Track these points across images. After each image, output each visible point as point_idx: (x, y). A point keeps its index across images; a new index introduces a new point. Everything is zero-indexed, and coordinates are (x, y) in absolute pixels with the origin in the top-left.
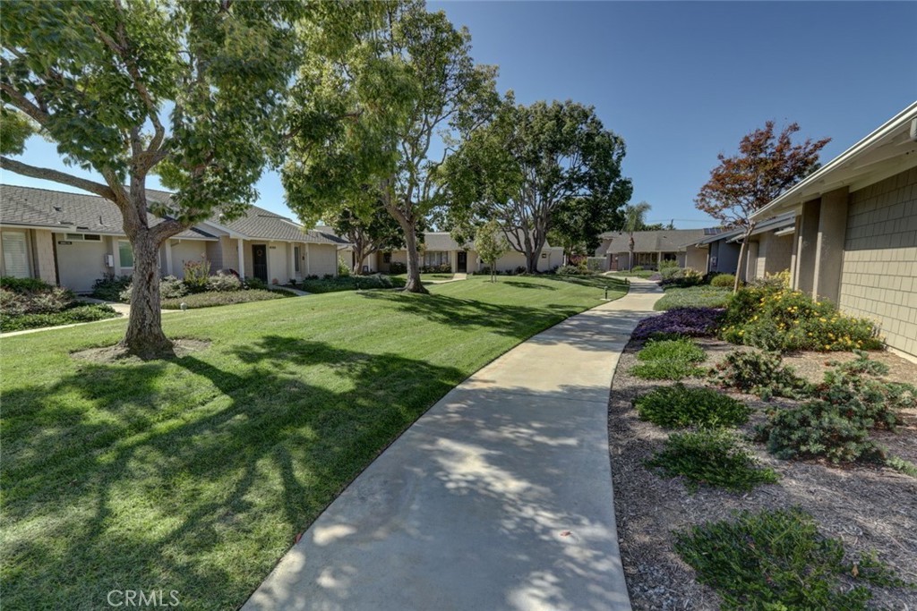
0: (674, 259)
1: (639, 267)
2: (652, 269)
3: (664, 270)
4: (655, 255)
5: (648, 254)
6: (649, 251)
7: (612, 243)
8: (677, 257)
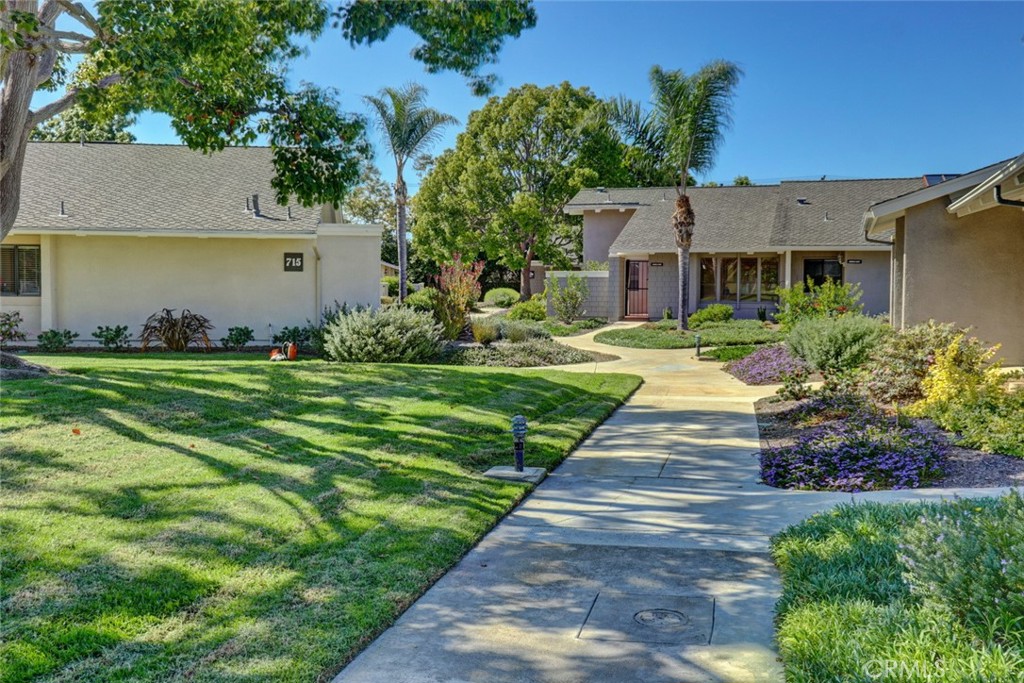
0: (838, 278)
1: (718, 308)
2: (762, 317)
3: (805, 325)
4: (772, 263)
5: (749, 262)
6: (750, 250)
7: (633, 223)
8: (848, 269)
